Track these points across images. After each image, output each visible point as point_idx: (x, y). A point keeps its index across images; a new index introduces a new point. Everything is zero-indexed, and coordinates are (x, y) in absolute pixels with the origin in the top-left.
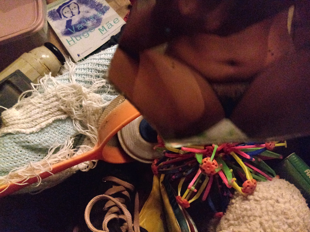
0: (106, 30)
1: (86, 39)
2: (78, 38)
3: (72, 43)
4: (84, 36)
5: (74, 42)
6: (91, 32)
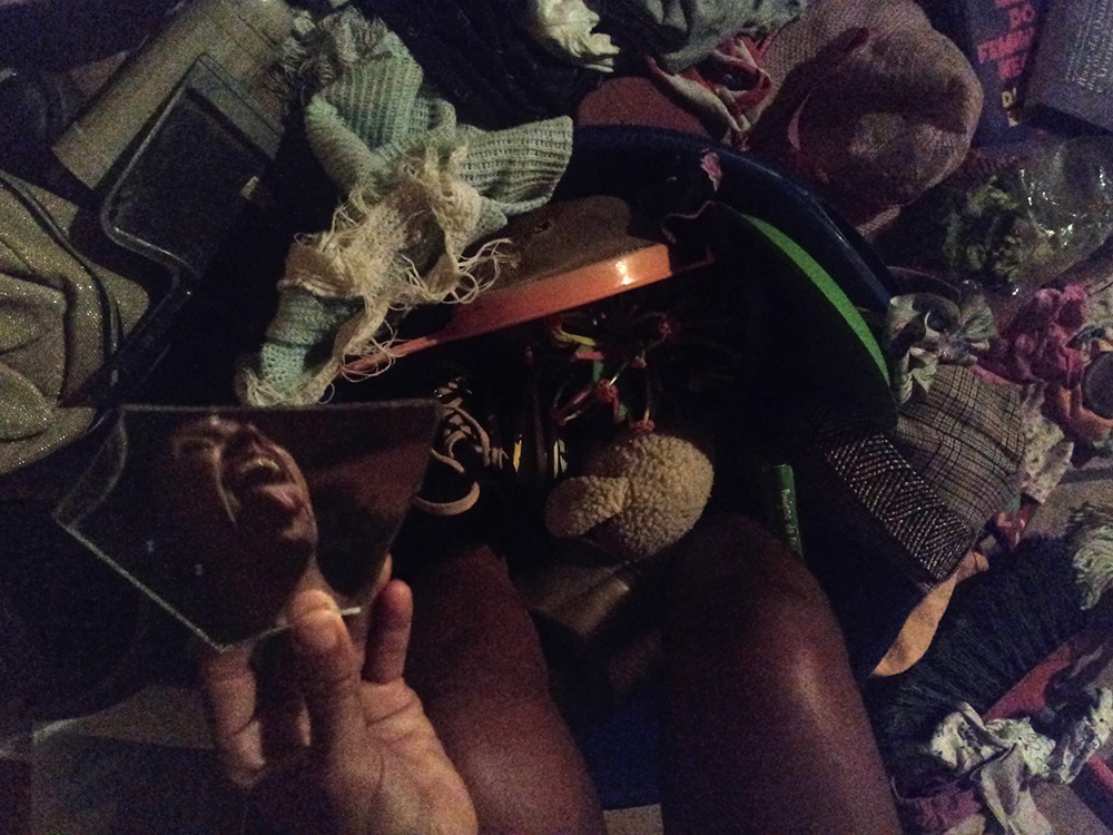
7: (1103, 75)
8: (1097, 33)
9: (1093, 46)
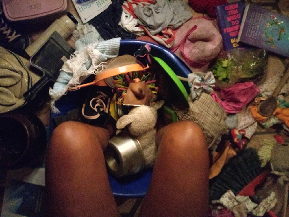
0: (101, 4)
1: (89, 8)
2: (85, 7)
3: (81, 9)
4: (89, 6)
5: (83, 9)
6: (92, 4)
7: (256, 35)
8: (253, 25)
9: (253, 28)
